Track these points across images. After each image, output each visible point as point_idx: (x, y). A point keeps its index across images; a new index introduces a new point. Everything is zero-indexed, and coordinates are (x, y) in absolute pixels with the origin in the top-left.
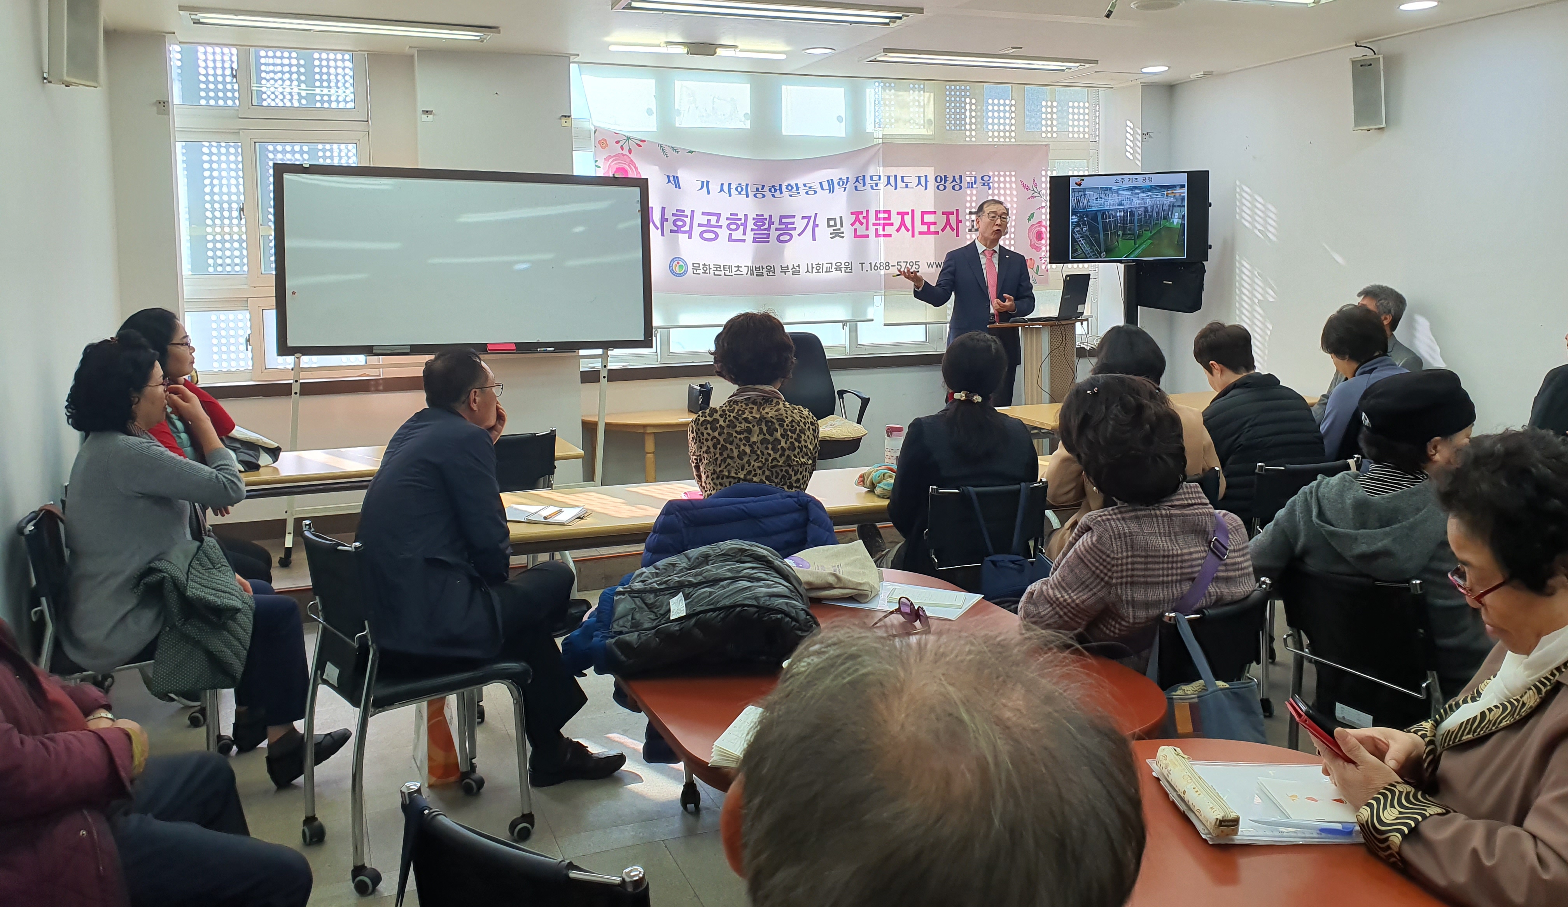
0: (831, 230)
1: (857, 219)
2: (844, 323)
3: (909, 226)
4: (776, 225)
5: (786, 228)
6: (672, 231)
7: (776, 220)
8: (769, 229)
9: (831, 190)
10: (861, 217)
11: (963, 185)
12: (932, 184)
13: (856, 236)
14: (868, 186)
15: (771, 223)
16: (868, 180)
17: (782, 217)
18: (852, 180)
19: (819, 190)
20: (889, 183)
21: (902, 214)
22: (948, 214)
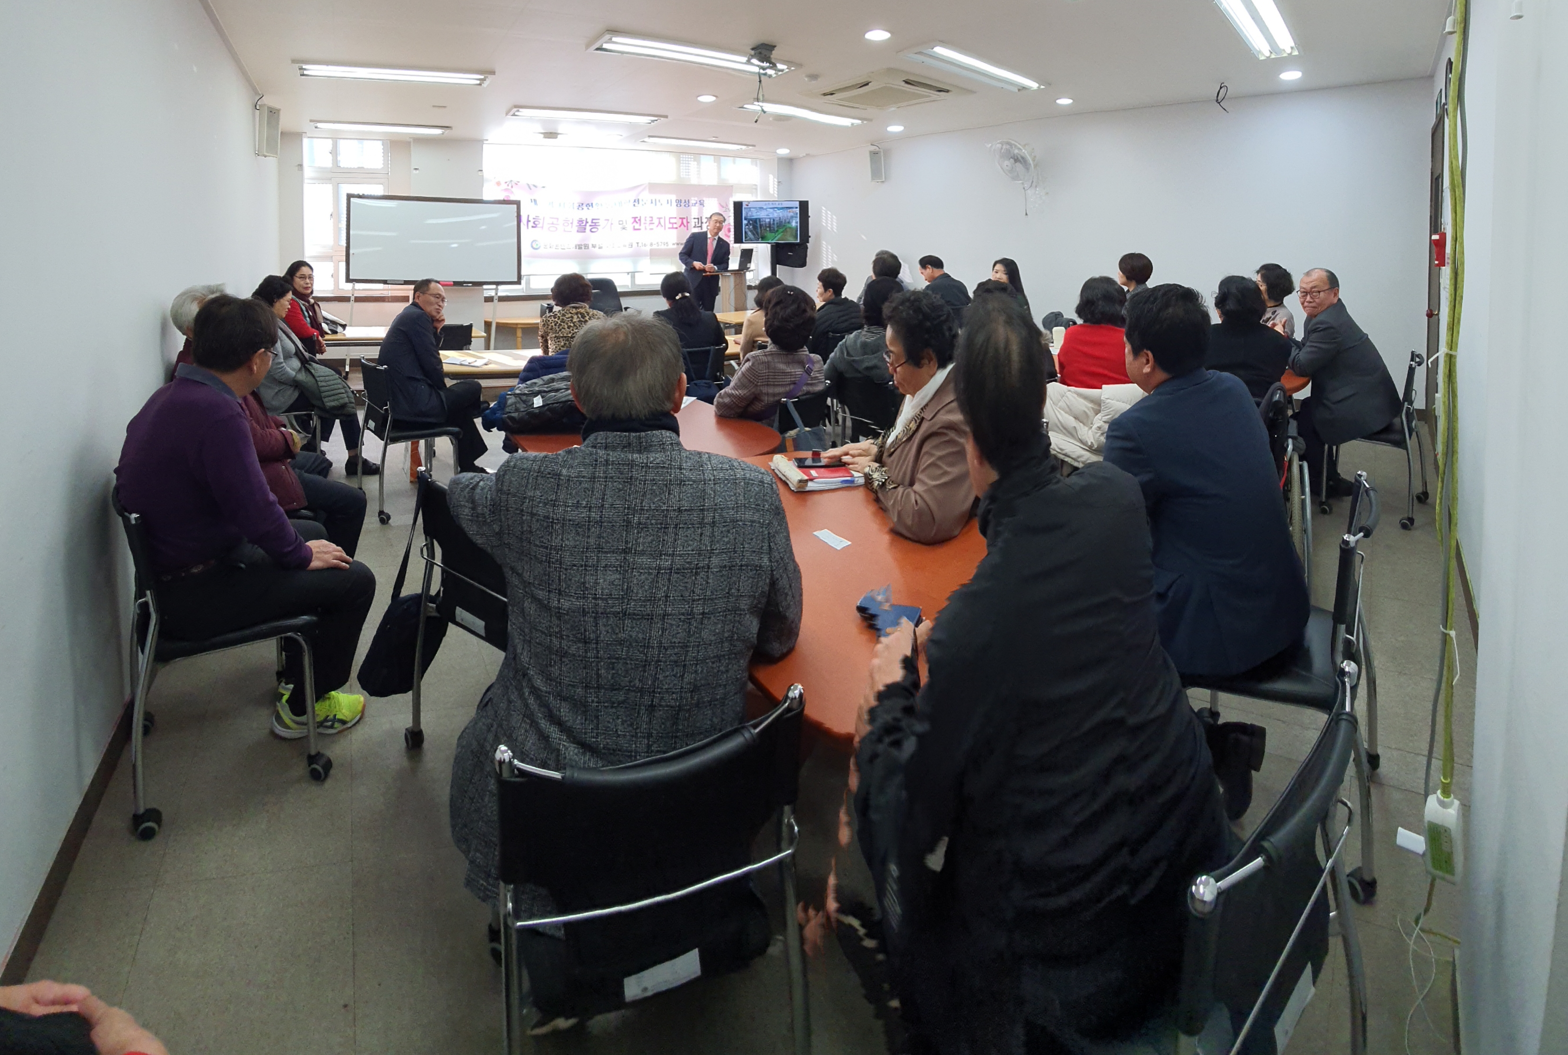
0: (621, 226)
1: (635, 221)
2: (628, 273)
3: (663, 224)
4: (590, 223)
5: (595, 225)
6: (533, 227)
7: (589, 221)
8: (585, 225)
9: (620, 205)
10: (637, 219)
11: (690, 204)
12: (674, 204)
13: (634, 229)
14: (641, 204)
15: (587, 222)
16: (640, 201)
17: (593, 219)
18: (633, 201)
19: (614, 205)
20: (652, 202)
21: (659, 219)
22: (682, 219)
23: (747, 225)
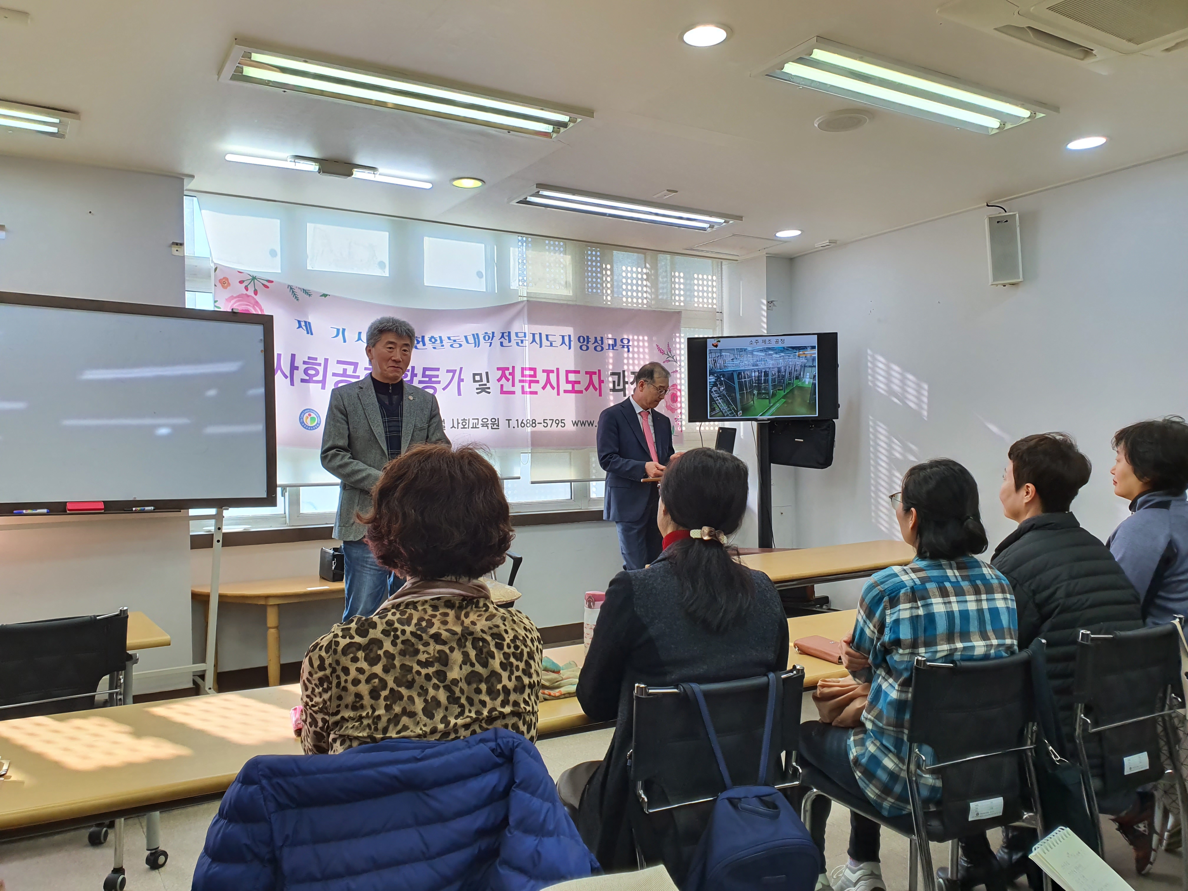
0: (477, 385)
1: (503, 375)
3: (555, 385)
4: (419, 377)
5: (430, 382)
6: (303, 381)
7: (419, 372)
9: (477, 344)
10: (507, 373)
11: (606, 347)
12: (575, 344)
13: (502, 392)
14: (513, 342)
16: (513, 336)
17: (425, 369)
18: (498, 335)
19: (464, 343)
20: (534, 340)
21: (548, 372)
22: (591, 374)
23: (715, 385)
